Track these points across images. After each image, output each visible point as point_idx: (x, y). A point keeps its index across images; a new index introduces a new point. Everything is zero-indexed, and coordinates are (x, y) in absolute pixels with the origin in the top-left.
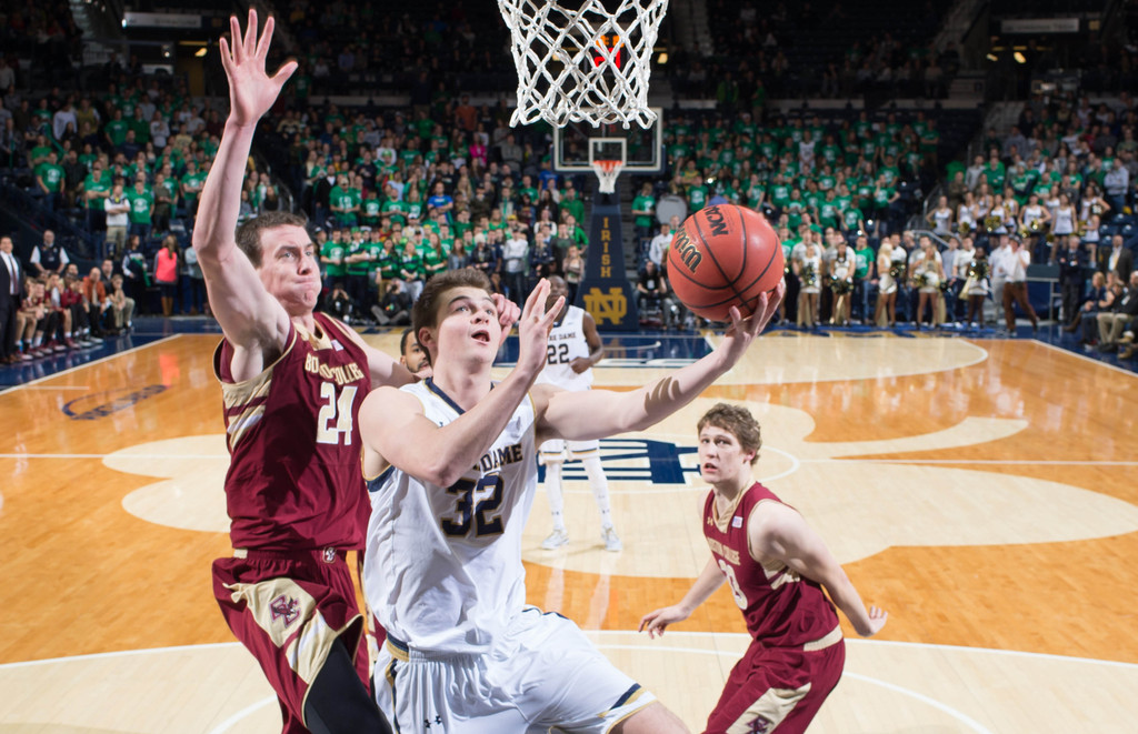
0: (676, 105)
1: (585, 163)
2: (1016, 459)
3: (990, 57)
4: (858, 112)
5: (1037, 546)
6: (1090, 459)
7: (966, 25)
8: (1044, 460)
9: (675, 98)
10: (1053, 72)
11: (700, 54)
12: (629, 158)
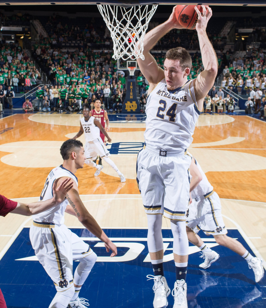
1: (126, 67)
2: (242, 148)
3: (236, 39)
5: (247, 171)
6: (262, 148)
7: (229, 30)
8: (249, 148)
10: (252, 43)
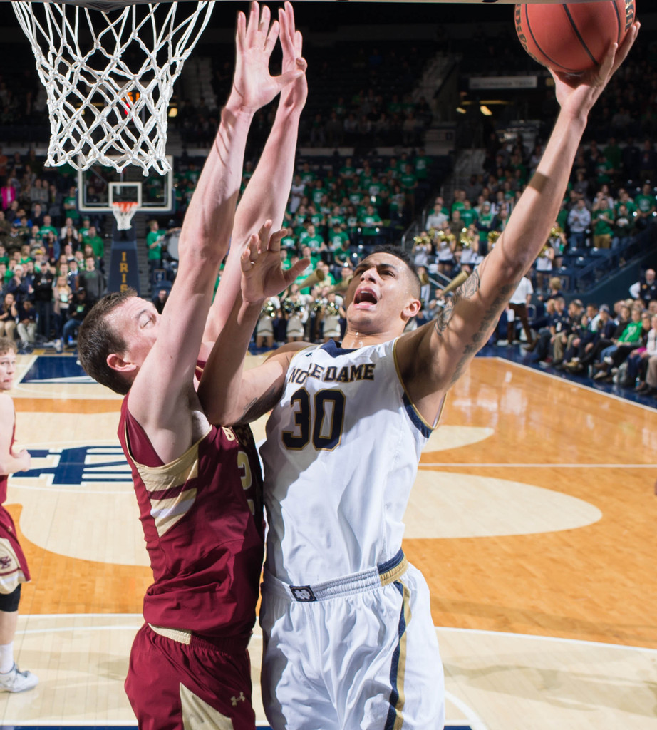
0: (185, 154)
1: (106, 204)
2: (484, 462)
3: (460, 110)
4: (344, 159)
5: (502, 539)
6: (548, 462)
7: (439, 82)
8: (507, 462)
9: (184, 147)
10: (515, 123)
11: (206, 108)
12: (144, 200)
